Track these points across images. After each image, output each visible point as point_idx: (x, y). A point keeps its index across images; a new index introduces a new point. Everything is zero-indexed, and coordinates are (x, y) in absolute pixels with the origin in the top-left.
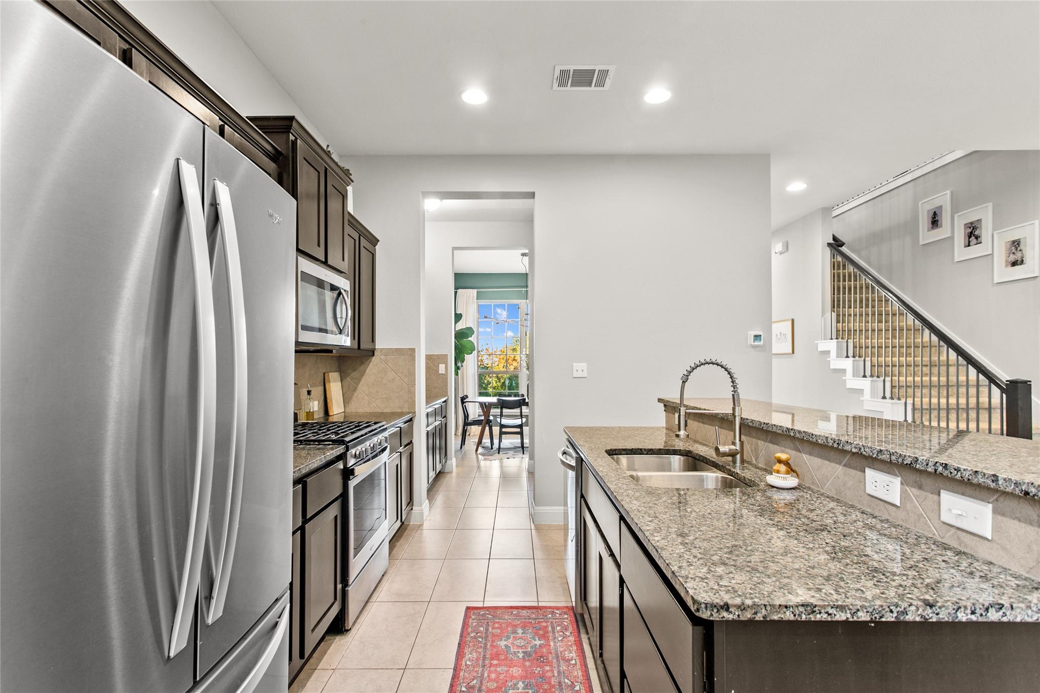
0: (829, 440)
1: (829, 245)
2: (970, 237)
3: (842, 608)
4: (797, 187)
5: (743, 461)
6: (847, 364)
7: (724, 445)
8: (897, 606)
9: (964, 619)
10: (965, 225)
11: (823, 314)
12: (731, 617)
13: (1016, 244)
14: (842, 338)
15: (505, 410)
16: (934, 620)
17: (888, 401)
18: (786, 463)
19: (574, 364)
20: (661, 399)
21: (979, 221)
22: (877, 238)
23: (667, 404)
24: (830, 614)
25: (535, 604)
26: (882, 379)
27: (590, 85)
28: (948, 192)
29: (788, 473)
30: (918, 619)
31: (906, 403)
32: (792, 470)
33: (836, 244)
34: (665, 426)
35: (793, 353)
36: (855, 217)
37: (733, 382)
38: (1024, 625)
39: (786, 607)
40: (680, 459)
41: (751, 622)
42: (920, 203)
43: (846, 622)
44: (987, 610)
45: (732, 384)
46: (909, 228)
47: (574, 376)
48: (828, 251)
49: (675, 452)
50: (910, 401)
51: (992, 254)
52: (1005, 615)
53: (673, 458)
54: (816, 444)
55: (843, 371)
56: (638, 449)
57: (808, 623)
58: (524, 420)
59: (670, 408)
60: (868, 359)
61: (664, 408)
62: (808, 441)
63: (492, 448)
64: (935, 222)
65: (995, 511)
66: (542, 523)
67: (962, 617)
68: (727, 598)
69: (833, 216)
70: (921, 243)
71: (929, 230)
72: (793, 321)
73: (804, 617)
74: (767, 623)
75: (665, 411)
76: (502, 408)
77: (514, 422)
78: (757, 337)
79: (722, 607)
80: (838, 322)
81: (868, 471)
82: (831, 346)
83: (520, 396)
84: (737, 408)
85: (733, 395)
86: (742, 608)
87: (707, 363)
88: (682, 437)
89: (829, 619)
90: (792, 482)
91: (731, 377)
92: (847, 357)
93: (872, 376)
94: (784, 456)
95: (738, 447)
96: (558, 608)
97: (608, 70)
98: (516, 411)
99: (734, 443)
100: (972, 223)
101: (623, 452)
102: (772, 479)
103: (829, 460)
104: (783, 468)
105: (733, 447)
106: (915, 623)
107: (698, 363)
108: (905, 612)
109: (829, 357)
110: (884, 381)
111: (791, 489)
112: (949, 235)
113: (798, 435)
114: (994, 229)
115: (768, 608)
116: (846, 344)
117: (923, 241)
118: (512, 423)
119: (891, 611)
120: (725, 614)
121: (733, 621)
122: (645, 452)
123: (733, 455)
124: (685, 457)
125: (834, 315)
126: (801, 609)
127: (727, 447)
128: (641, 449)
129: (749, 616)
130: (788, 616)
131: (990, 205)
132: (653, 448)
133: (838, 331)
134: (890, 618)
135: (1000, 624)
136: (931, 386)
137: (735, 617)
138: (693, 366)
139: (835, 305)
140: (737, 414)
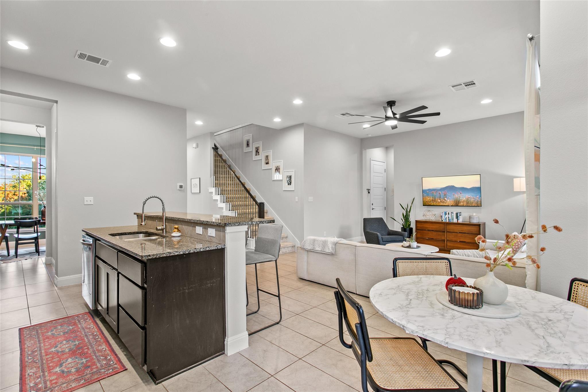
0: (188, 220)
1: (213, 148)
2: (257, 152)
3: (177, 252)
4: (199, 123)
5: (166, 232)
6: (218, 197)
7: (159, 226)
8: (189, 250)
9: (202, 251)
10: (256, 147)
11: (211, 176)
12: (151, 258)
13: (267, 157)
14: (217, 187)
15: (21, 230)
16: (196, 252)
17: (231, 211)
18: (177, 229)
19: (85, 198)
20: (135, 213)
21: (259, 147)
22: (231, 147)
23: (138, 215)
24: (174, 254)
25: (67, 316)
26: (229, 203)
27: (98, 63)
28: (251, 134)
29: (178, 231)
30: (193, 252)
31: (235, 212)
32: (179, 231)
33: (215, 148)
34: (137, 225)
35: (200, 193)
36: (225, 137)
37: (163, 204)
38: (213, 250)
39: (164, 253)
40: (143, 235)
41: (156, 258)
42: (244, 136)
43: (178, 255)
44: (206, 248)
45: (162, 205)
46: (240, 145)
47: (85, 204)
48: (212, 150)
49: (141, 233)
50: (237, 211)
51: (262, 159)
52: (210, 248)
53: (140, 235)
54: (185, 222)
55: (217, 200)
56: (124, 233)
57: (169, 256)
58: (39, 234)
59: (139, 216)
60: (225, 195)
61: (137, 217)
62: (184, 221)
63: (9, 255)
64: (248, 145)
65: (216, 230)
66: (63, 286)
67: (202, 250)
68: (149, 254)
69: (215, 135)
70: (244, 152)
71: (246, 147)
72: (200, 178)
73: (168, 255)
74: (160, 258)
75: (137, 218)
76: (18, 228)
77: (31, 236)
78: (181, 187)
79: (148, 256)
80: (216, 180)
81: (197, 227)
82: (213, 190)
83: (34, 219)
84: (164, 213)
85: (163, 209)
86: (153, 255)
87: (153, 197)
88: (143, 225)
89: (174, 255)
90: (179, 234)
91: (162, 202)
92: (219, 195)
93: (226, 202)
94: (176, 226)
95: (164, 227)
96: (80, 314)
97: (108, 61)
98: (32, 229)
99: (163, 226)
100: (257, 147)
101: (117, 235)
102: (173, 234)
103: (189, 226)
104: (176, 230)
105: (163, 227)
106: (192, 253)
107: (149, 197)
108: (190, 251)
109: (213, 195)
110: (230, 204)
111: (179, 236)
112: (251, 150)
113: (181, 220)
114: (262, 151)
115: (160, 254)
116: (218, 189)
117: (245, 151)
118: (27, 236)
119: (187, 251)
120: (149, 257)
121: (151, 259)
122: (128, 234)
123: (162, 230)
124: (145, 234)
125: (214, 177)
126: (168, 253)
127: (160, 227)
128: (126, 233)
129: (155, 257)
130: (165, 255)
131: (261, 142)
132: (131, 232)
133: (216, 184)
134: (187, 252)
135: (209, 250)
136: (246, 206)
137: (152, 258)
138: (148, 198)
139: (216, 173)
140: (164, 215)
